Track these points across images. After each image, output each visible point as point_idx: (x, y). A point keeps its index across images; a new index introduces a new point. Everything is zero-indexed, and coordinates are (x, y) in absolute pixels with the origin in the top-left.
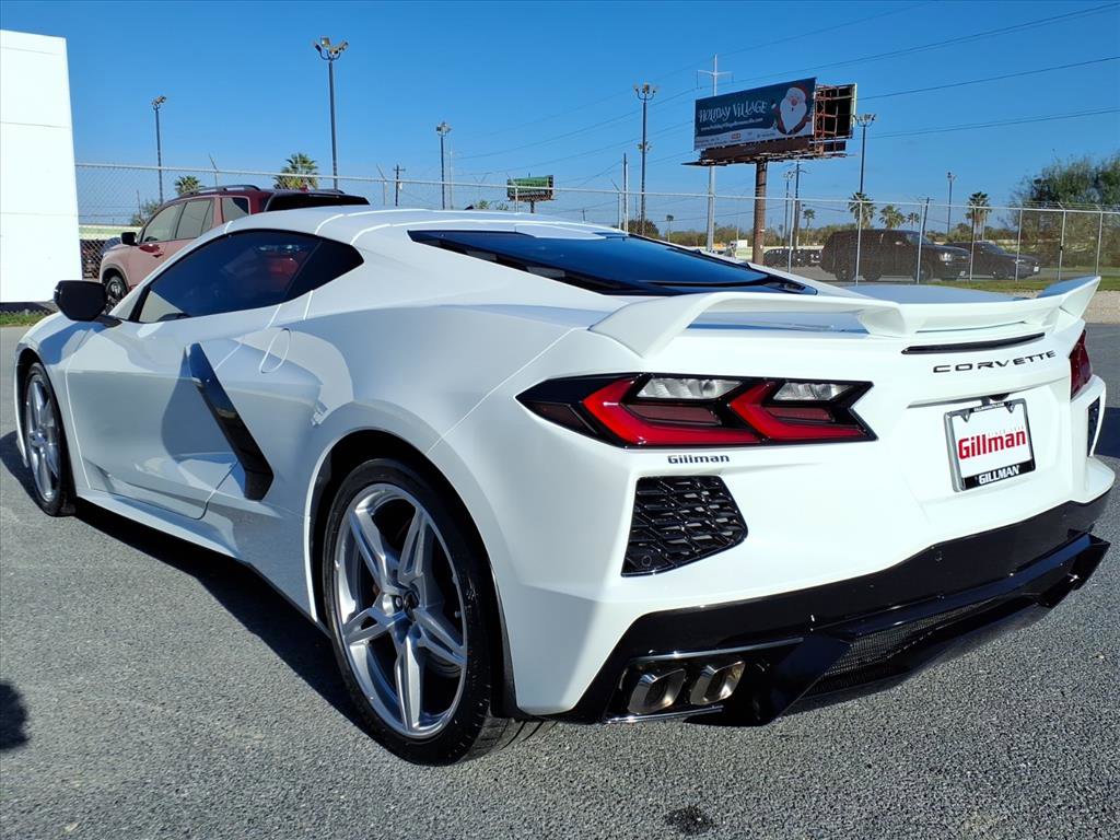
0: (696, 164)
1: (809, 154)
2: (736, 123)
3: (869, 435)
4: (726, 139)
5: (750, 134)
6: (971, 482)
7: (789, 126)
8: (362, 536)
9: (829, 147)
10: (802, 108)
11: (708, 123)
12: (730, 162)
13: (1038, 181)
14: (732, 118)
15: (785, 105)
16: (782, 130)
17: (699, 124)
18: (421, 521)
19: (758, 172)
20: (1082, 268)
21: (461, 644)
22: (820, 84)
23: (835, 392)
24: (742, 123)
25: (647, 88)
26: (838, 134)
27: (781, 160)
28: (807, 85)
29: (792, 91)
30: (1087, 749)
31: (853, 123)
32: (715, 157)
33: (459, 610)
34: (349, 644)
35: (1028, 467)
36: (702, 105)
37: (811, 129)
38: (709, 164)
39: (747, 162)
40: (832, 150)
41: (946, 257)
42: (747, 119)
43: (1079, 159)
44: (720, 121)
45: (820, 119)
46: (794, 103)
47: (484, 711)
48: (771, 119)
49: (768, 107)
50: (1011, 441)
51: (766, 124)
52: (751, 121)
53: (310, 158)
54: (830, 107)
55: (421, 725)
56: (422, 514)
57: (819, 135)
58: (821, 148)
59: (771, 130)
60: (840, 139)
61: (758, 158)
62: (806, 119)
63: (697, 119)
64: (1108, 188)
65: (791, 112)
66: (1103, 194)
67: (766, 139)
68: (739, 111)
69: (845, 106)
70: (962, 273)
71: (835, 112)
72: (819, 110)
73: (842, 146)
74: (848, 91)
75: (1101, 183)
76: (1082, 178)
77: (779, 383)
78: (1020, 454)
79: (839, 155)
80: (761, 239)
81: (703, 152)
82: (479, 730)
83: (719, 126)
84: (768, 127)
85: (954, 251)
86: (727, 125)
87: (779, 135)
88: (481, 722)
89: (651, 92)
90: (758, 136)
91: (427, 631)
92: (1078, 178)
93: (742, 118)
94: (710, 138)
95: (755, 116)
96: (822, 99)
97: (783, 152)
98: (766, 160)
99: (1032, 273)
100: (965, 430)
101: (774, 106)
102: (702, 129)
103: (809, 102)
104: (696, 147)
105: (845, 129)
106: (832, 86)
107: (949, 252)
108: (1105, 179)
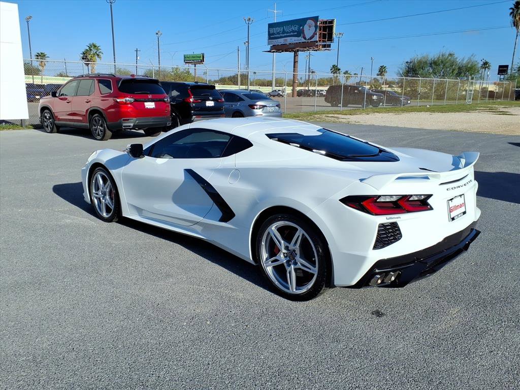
0: (269, 52)
1: (316, 49)
2: (285, 35)
3: (431, 209)
4: (281, 41)
5: (291, 39)
6: (453, 219)
7: (308, 37)
8: (275, 236)
9: (324, 46)
10: (313, 29)
11: (273, 34)
12: (283, 51)
13: (407, 62)
14: (284, 32)
15: (306, 27)
16: (305, 38)
17: (270, 34)
18: (300, 232)
19: (295, 56)
20: (425, 100)
21: (315, 267)
22: (320, 19)
23: (423, 197)
24: (288, 34)
25: (250, 19)
26: (328, 41)
27: (304, 51)
28: (315, 19)
29: (309, 22)
30: (476, 290)
31: (334, 36)
32: (277, 49)
33: (315, 257)
34: (267, 267)
35: (464, 213)
36: (271, 26)
37: (317, 38)
38: (274, 52)
39: (290, 52)
40: (325, 47)
41: (375, 97)
42: (290, 33)
43: (424, 55)
44: (278, 33)
45: (321, 34)
46: (310, 27)
47: (323, 286)
48: (300, 33)
49: (299, 28)
50: (461, 206)
51: (298, 36)
52: (292, 34)
53: (97, 45)
54: (325, 29)
55: (296, 290)
56: (301, 230)
57: (320, 41)
58: (321, 47)
59: (300, 38)
60: (328, 43)
61: (295, 50)
62: (315, 34)
63: (269, 32)
64: (435, 67)
65: (309, 31)
66: (434, 69)
67: (298, 42)
68: (287, 29)
69: (331, 28)
70: (381, 104)
71: (327, 30)
72: (320, 30)
73: (329, 46)
74: (332, 22)
75: (433, 65)
76: (426, 63)
77: (411, 196)
78: (463, 210)
79: (328, 50)
80: (296, 85)
81: (271, 47)
82: (320, 291)
83: (278, 36)
84: (299, 37)
85: (378, 95)
86: (281, 35)
87: (304, 40)
88: (321, 289)
89: (251, 21)
90: (295, 40)
91: (300, 263)
92: (424, 63)
93: (288, 33)
94: (274, 40)
95: (293, 31)
96: (321, 25)
97: (305, 48)
98: (298, 51)
99: (407, 103)
100: (452, 204)
101: (301, 28)
102: (271, 36)
103: (316, 26)
104: (269, 44)
105: (330, 38)
106: (325, 19)
107: (376, 95)
108: (434, 64)
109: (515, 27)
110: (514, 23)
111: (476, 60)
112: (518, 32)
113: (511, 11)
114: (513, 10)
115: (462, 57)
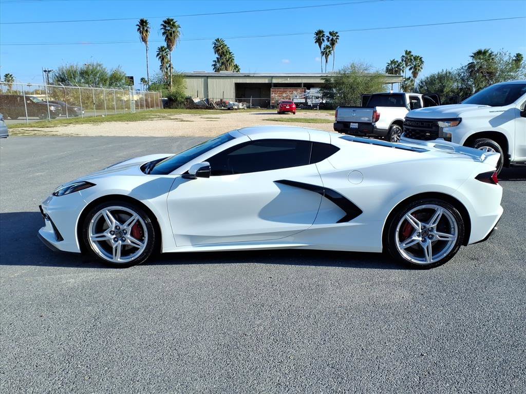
8: (413, 220)
18: (440, 211)
21: (454, 235)
41: (52, 108)
55: (433, 259)
56: (441, 209)
70: (60, 115)
75: (83, 75)
85: (55, 106)
99: (81, 113)
108: (84, 73)
109: (144, 43)
110: (142, 38)
111: (123, 71)
112: (147, 47)
113: (138, 27)
114: (140, 27)
115: (109, 68)
